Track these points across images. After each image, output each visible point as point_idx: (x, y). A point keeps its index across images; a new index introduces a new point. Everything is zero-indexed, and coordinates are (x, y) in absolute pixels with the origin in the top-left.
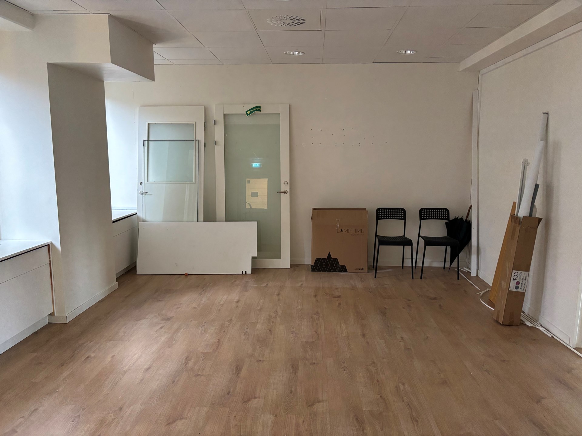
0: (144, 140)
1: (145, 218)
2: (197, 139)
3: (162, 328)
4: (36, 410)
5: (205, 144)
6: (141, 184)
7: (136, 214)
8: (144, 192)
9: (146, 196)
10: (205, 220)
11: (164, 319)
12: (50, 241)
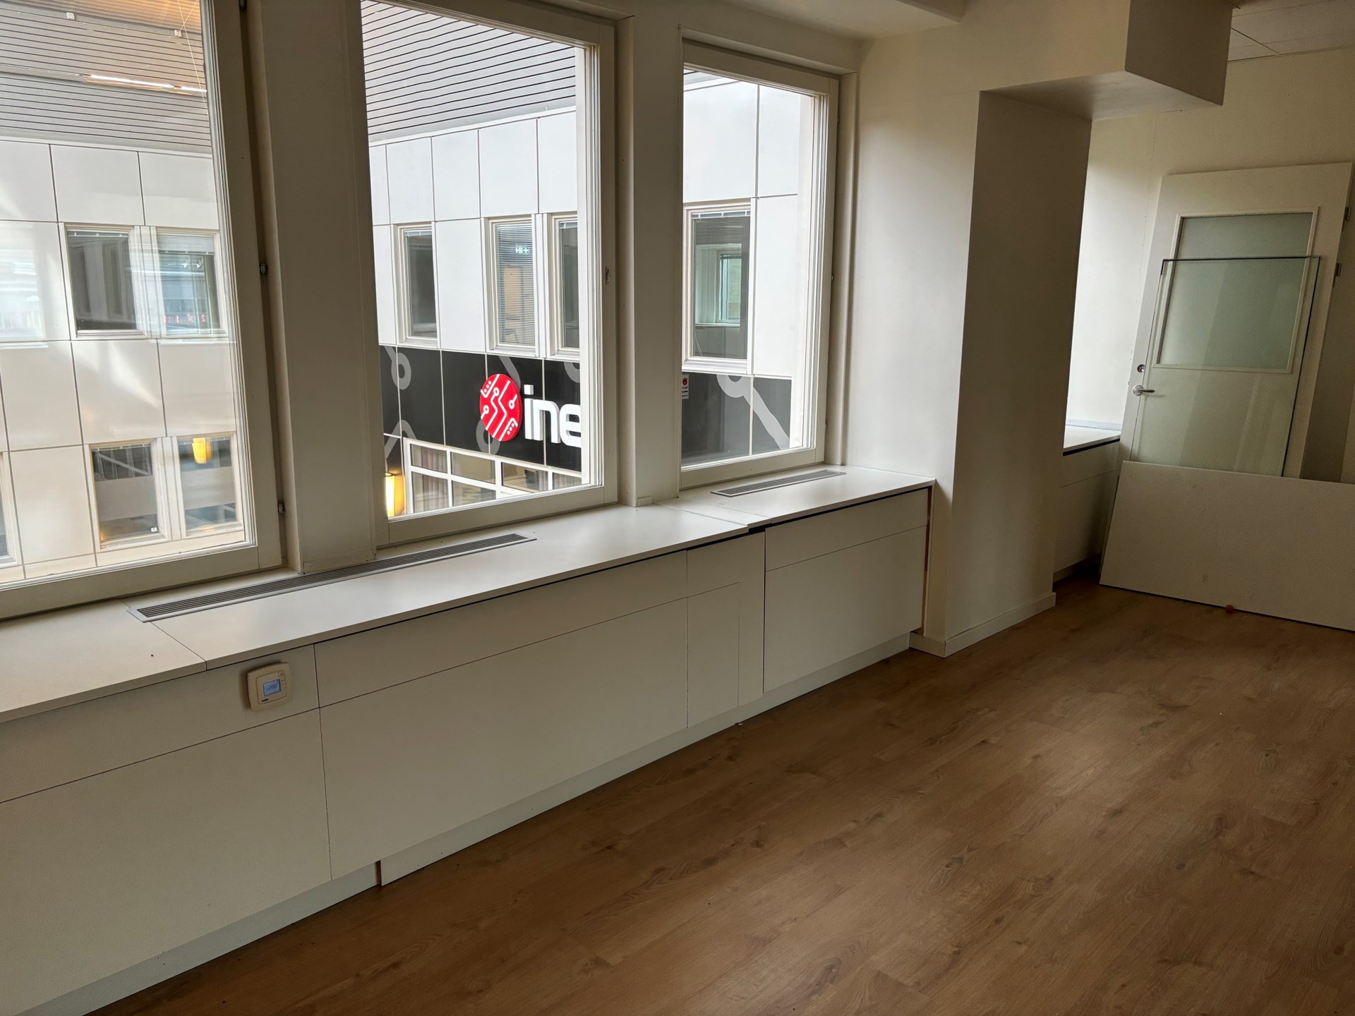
0: (1164, 260)
1: (1138, 452)
2: (1317, 253)
3: (1156, 724)
4: (879, 815)
5: (1338, 266)
6: (1140, 368)
7: (1118, 440)
8: (1145, 388)
9: (1148, 399)
10: (1307, 474)
11: (1162, 705)
12: (934, 479)
